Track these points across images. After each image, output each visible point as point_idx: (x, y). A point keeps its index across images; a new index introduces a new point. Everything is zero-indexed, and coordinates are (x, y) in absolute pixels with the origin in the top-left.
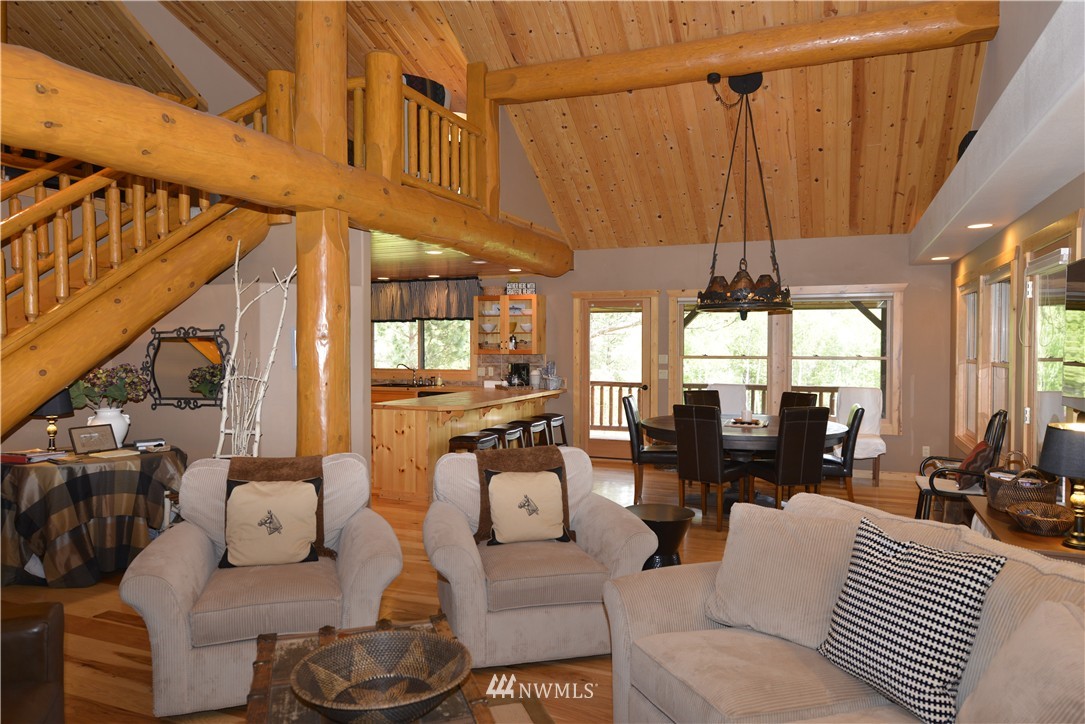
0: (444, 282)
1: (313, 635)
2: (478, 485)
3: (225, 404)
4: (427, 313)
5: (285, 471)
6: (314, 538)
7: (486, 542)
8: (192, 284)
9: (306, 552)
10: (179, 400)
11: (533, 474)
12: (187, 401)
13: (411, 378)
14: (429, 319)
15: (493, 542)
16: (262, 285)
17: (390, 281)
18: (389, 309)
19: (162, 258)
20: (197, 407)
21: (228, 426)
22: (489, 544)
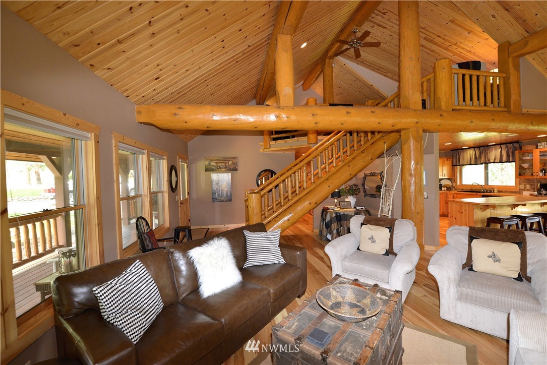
0: (499, 146)
1: (351, 280)
2: (468, 242)
3: (381, 197)
4: (489, 161)
5: (381, 223)
6: (388, 248)
7: (468, 268)
8: (372, 159)
9: (384, 252)
10: (371, 195)
11: (502, 242)
12: (373, 195)
13: (480, 189)
14: (490, 163)
15: (471, 269)
16: (394, 157)
17: (470, 148)
18: (469, 160)
19: (363, 152)
20: (375, 197)
21: (382, 204)
22: (469, 270)
